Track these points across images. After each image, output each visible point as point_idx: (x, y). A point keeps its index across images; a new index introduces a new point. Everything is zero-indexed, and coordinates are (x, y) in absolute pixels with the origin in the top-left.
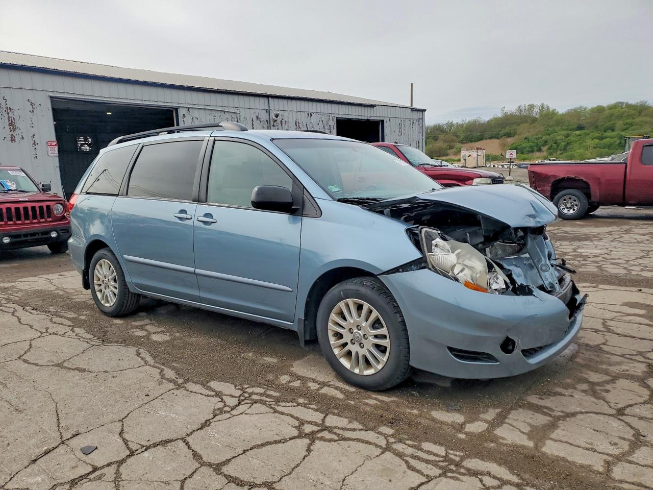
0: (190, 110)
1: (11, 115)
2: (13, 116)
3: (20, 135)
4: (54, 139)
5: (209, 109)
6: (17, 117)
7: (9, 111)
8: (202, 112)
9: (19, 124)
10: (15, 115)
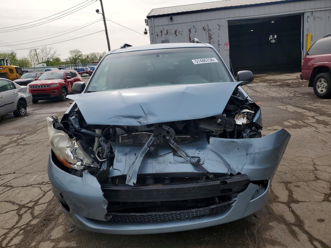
0: (313, 13)
1: (210, 33)
2: (211, 33)
3: (213, 41)
4: (228, 41)
5: (329, 10)
6: (212, 34)
7: (209, 31)
8: (323, 12)
9: (213, 36)
10: (211, 32)
